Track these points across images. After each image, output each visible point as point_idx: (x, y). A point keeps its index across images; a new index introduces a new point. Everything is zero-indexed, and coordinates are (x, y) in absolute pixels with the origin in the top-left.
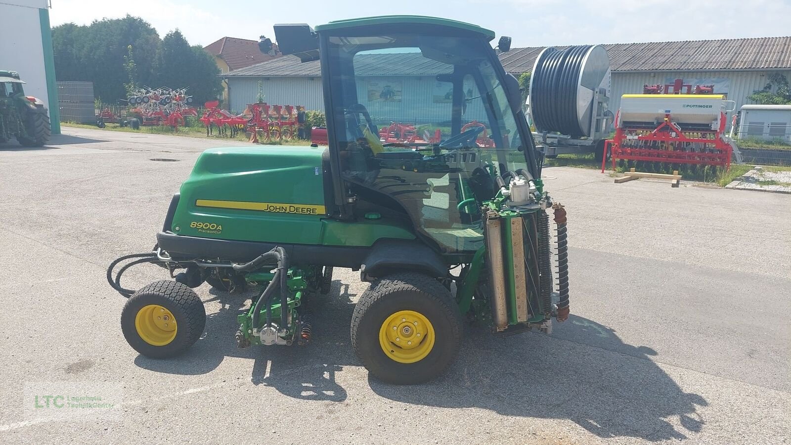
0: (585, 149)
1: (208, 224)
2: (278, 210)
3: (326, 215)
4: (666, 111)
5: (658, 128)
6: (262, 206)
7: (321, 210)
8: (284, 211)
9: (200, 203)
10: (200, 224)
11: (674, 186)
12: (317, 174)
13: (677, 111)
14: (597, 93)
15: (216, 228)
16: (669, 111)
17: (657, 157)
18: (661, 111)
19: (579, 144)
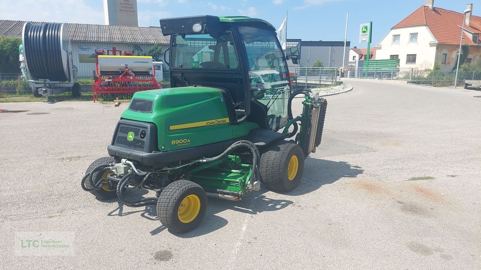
0: (68, 89)
1: (182, 140)
2: (211, 124)
3: (230, 122)
4: (126, 65)
5: (123, 74)
6: (203, 123)
7: (227, 120)
8: (214, 124)
9: (172, 128)
10: (178, 141)
11: (116, 106)
12: (222, 101)
13: (131, 65)
14: (70, 54)
15: (187, 141)
16: (127, 65)
17: (117, 90)
18: (123, 65)
19: (64, 87)
